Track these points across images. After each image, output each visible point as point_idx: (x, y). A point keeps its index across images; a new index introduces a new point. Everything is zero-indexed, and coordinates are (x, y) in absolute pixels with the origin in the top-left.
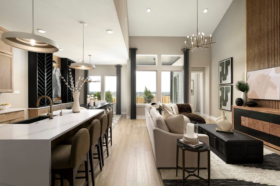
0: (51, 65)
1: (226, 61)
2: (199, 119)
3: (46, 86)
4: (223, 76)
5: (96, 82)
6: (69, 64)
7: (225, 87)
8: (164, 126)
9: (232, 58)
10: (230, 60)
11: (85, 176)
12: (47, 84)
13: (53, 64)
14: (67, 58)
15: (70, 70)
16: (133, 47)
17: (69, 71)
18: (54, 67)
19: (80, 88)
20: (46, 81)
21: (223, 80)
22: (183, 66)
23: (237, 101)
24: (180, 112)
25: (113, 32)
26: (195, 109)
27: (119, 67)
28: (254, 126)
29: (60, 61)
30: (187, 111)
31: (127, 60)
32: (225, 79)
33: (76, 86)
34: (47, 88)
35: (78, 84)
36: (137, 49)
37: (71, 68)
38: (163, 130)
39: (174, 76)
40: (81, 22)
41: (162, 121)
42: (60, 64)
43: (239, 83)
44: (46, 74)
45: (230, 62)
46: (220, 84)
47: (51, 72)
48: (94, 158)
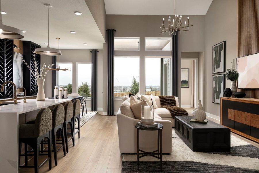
0: (12, 49)
1: (219, 45)
2: (181, 112)
3: (5, 75)
4: (217, 63)
5: (65, 70)
6: (33, 48)
7: (218, 76)
8: (129, 112)
9: (225, 42)
10: (223, 44)
11: (48, 150)
12: (7, 72)
13: (14, 49)
14: (30, 42)
15: (34, 55)
16: (111, 28)
17: (33, 57)
18: (15, 52)
19: (45, 75)
20: (6, 69)
21: (216, 68)
22: (171, 51)
23: (225, 92)
24: (162, 105)
25: (81, 13)
26: (190, 105)
27: (94, 53)
28: (238, 118)
29: (22, 45)
30: (170, 104)
31: (104, 44)
32: (218, 67)
33: (41, 72)
34: (6, 77)
35: (42, 71)
36: (116, 30)
37: (35, 54)
38: (125, 115)
39: (164, 64)
40: (46, 4)
41: (126, 107)
42: (22, 48)
43: (229, 71)
44: (5, 61)
45: (223, 46)
46: (214, 72)
47: (12, 58)
48: (57, 143)
